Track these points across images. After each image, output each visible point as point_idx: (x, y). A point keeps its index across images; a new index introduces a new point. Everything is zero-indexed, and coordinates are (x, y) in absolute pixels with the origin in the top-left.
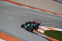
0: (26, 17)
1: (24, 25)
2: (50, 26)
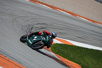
0: (21, 17)
2: (63, 36)
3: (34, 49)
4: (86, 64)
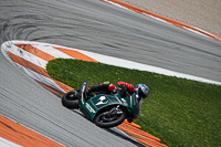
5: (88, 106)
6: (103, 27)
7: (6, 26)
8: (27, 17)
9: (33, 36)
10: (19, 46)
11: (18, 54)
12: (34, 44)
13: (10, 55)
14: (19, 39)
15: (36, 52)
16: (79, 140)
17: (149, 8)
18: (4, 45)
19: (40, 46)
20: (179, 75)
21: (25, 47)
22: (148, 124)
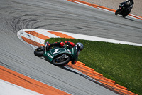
1: (43, 50)
3: (56, 65)
4: (90, 61)
5: (48, 54)
6: (75, 18)
7: (19, 21)
8: (31, 15)
9: (35, 26)
10: (28, 32)
11: (27, 37)
12: (36, 30)
13: (23, 38)
14: (27, 28)
15: (38, 35)
16: (68, 85)
17: (101, 4)
18: (19, 33)
19: (40, 31)
20: (122, 43)
21: (31, 33)
22: (107, 72)
